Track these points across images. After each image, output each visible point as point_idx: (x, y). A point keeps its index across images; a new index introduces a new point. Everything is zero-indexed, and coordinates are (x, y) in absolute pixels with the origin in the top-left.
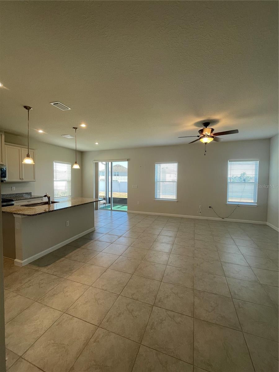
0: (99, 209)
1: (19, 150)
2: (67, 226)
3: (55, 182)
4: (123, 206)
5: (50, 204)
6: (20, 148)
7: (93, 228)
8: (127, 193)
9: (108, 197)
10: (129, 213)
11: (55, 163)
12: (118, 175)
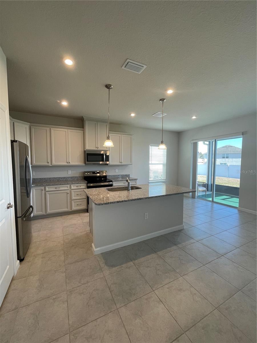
0: (196, 198)
1: (120, 136)
2: (145, 218)
3: (150, 165)
4: (232, 197)
5: (129, 191)
6: (120, 135)
7: (181, 226)
8: (239, 180)
9: (210, 183)
10: (240, 212)
11: (150, 147)
12: (227, 157)
